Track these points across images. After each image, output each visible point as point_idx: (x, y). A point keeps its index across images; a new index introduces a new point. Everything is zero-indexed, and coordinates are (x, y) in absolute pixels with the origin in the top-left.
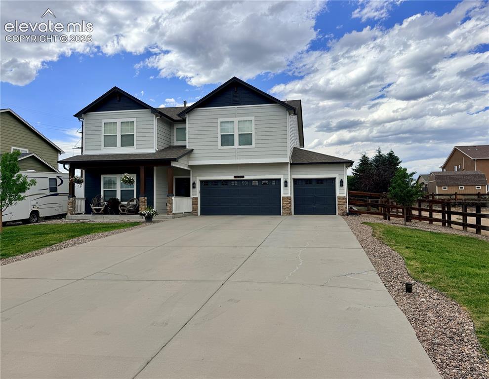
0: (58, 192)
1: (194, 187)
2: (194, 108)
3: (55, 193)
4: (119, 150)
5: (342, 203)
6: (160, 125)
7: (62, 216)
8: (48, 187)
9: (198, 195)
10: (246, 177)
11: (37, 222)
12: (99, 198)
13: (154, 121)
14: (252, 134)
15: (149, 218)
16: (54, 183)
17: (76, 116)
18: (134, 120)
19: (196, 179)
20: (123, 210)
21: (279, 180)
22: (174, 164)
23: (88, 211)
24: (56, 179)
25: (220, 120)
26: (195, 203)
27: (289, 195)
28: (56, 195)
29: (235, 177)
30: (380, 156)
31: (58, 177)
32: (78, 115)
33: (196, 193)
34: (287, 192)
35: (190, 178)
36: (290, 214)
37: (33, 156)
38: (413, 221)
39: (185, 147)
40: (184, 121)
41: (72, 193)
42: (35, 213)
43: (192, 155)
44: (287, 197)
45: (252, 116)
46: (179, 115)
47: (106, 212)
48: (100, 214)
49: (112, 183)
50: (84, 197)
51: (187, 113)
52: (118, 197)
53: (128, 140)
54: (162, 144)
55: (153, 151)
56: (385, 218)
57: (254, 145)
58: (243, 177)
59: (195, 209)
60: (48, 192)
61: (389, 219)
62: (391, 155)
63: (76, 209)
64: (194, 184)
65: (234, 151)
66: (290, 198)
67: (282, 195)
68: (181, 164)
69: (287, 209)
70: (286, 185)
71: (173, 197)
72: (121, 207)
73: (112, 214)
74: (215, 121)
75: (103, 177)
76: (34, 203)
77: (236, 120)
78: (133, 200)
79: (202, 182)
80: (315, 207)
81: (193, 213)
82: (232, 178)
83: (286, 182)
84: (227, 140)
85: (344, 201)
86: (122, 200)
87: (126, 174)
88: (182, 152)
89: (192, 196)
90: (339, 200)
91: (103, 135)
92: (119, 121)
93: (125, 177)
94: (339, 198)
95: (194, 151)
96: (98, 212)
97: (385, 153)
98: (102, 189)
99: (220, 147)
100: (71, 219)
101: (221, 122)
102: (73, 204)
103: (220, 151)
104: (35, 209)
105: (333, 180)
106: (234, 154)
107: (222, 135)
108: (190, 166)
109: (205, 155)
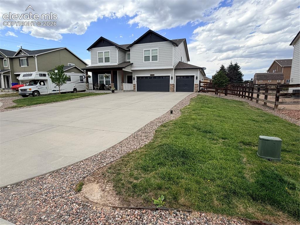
0: (84, 81)
1: (134, 79)
2: (133, 45)
3: (82, 81)
4: (104, 64)
6: (119, 52)
7: (84, 91)
8: (80, 79)
9: (136, 83)
10: (155, 75)
11: (76, 92)
12: (98, 84)
13: (117, 51)
14: (157, 56)
15: (113, 91)
16: (81, 77)
17: (87, 50)
18: (109, 51)
19: (135, 76)
20: (106, 88)
21: (169, 76)
22: (124, 69)
23: (94, 89)
24: (82, 76)
25: (144, 49)
26: (134, 86)
27: (173, 83)
28: (83, 82)
29: (151, 75)
30: (232, 65)
31: (83, 75)
32: (88, 49)
33: (135, 82)
34: (173, 82)
35: (132, 76)
36: (174, 91)
37: (75, 67)
38: (228, 95)
39: (130, 62)
40: (129, 50)
41: (87, 82)
42: (75, 89)
43: (133, 66)
44: (172, 84)
45: (158, 47)
46: (127, 48)
47: (100, 89)
48: (98, 90)
49: (102, 78)
50: (92, 83)
51: (130, 47)
52: (105, 83)
53: (107, 60)
54: (121, 61)
55: (117, 64)
56: (216, 94)
57: (158, 61)
58: (154, 75)
59: (135, 89)
60: (79, 81)
61: (217, 94)
62: (236, 65)
63: (89, 88)
64: (134, 78)
65: (150, 63)
66: (174, 85)
67: (170, 83)
68: (128, 69)
69: (172, 89)
70: (172, 79)
71: (124, 83)
72: (105, 87)
73: (102, 90)
74: (142, 50)
75: (99, 75)
76: (74, 85)
77: (151, 49)
78: (110, 85)
79: (137, 77)
80: (185, 88)
81: (133, 91)
82: (149, 75)
83: (172, 77)
84: (147, 58)
85: (197, 86)
86: (106, 85)
87: (106, 74)
88: (128, 64)
89: (133, 83)
91: (98, 58)
92: (104, 51)
93: (106, 75)
94: (195, 85)
95: (133, 64)
96: (97, 89)
97: (233, 64)
98: (99, 80)
99: (144, 62)
100: (87, 92)
101: (145, 51)
102: (88, 86)
103: (144, 64)
104: (75, 88)
105: (193, 76)
106: (150, 65)
107: (145, 57)
108: (132, 70)
109: (138, 65)
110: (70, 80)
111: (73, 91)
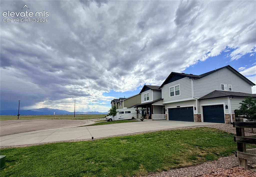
0: (140, 113)
1: (166, 111)
2: (163, 86)
4: (146, 101)
5: (227, 117)
10: (181, 107)
13: (152, 92)
14: (179, 90)
15: (142, 120)
18: (149, 93)
19: (167, 108)
21: (193, 107)
22: (153, 104)
25: (170, 87)
26: (166, 116)
29: (177, 107)
33: (167, 113)
34: (196, 112)
35: (165, 108)
36: (201, 122)
39: (161, 98)
40: (161, 90)
41: (137, 113)
44: (196, 114)
45: (179, 84)
46: (159, 88)
51: (161, 87)
54: (157, 98)
55: (152, 101)
57: (180, 95)
58: (180, 107)
59: (167, 118)
64: (166, 110)
65: (175, 97)
67: (194, 113)
69: (196, 119)
70: (195, 109)
71: (153, 114)
74: (168, 88)
76: (133, 115)
77: (174, 86)
79: (169, 109)
80: (213, 119)
81: (166, 120)
82: (176, 107)
83: (195, 108)
85: (229, 116)
89: (166, 114)
90: (226, 116)
91: (144, 98)
92: (146, 94)
94: (226, 115)
95: (164, 99)
99: (170, 97)
102: (137, 116)
103: (171, 98)
104: (133, 117)
105: (222, 105)
106: (174, 99)
107: (171, 93)
108: (163, 104)
109: (167, 100)
110: (130, 113)
111: (131, 119)
